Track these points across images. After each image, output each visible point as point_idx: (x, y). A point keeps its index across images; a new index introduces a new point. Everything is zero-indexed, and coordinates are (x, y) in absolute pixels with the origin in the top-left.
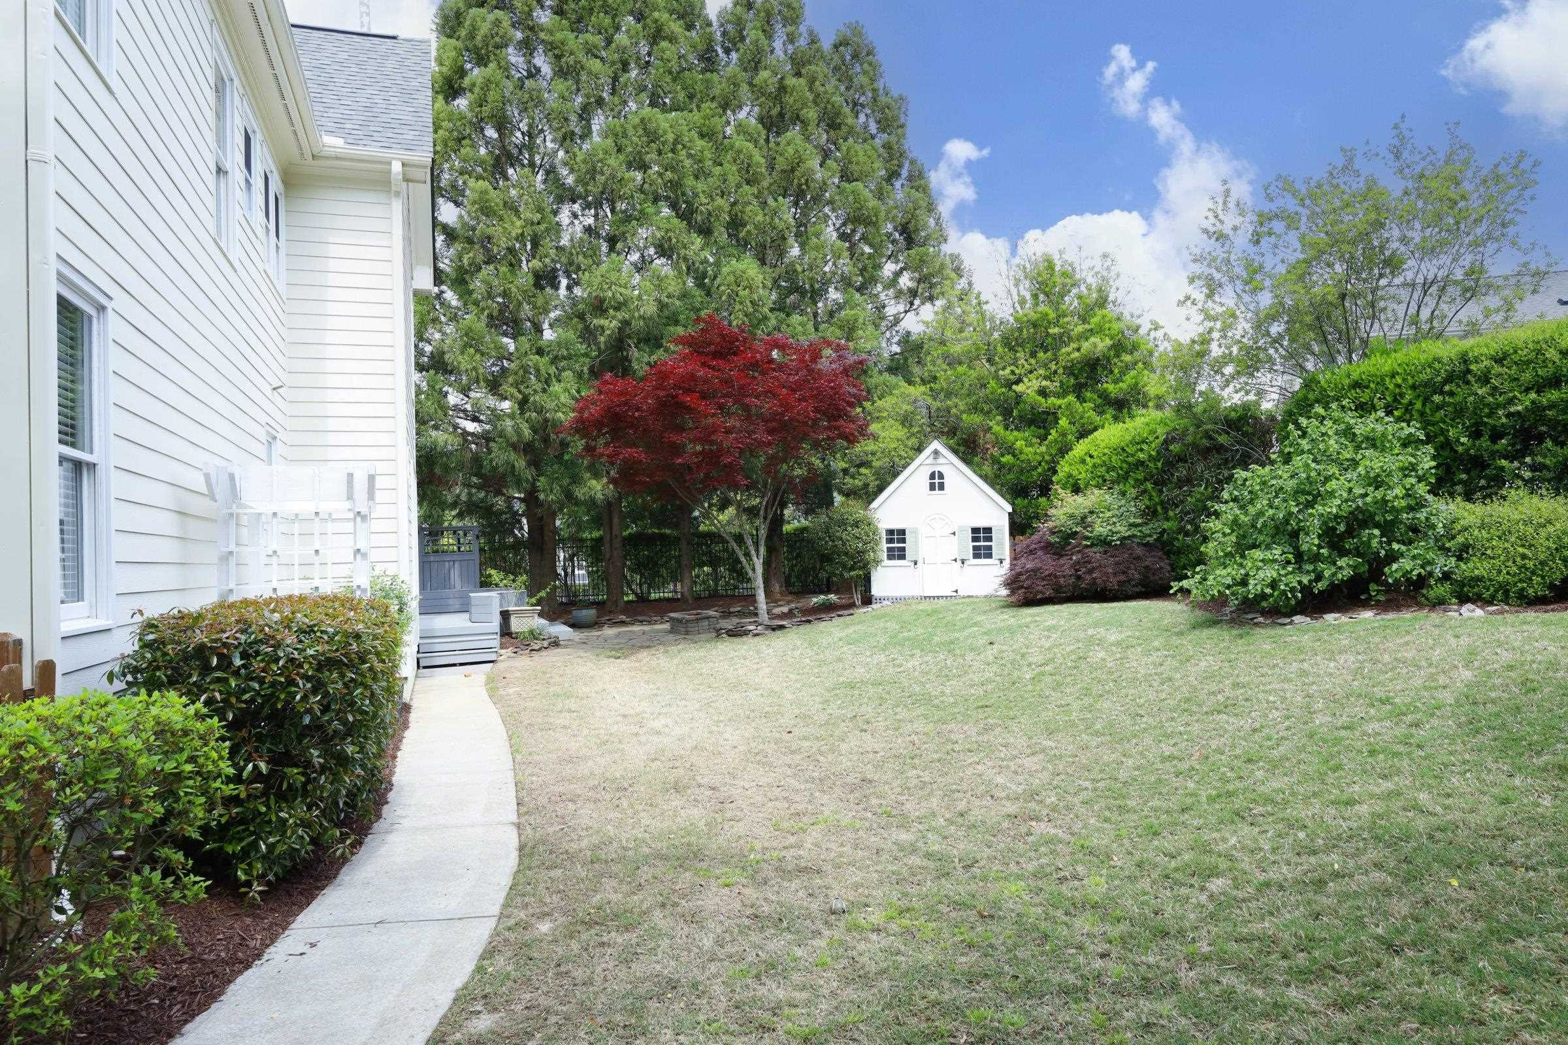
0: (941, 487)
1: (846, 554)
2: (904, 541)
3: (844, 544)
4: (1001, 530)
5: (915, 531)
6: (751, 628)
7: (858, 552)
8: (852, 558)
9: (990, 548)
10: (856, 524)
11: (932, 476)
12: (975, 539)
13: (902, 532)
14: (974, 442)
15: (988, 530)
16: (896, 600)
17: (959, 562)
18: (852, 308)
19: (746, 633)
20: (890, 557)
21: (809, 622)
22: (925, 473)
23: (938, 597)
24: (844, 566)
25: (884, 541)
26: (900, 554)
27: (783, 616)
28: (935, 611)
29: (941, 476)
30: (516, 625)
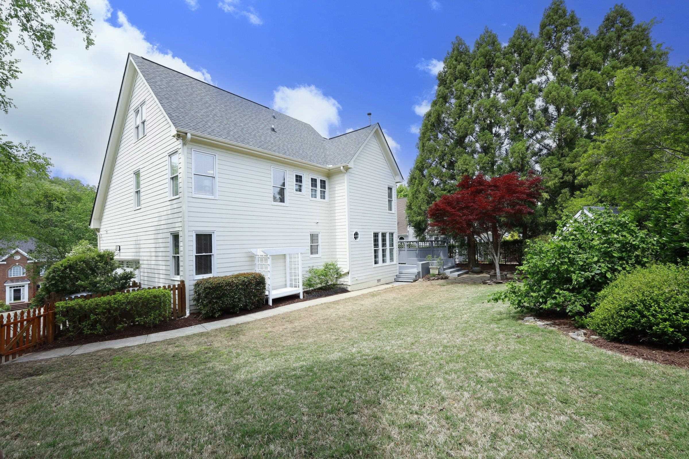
30: (432, 271)
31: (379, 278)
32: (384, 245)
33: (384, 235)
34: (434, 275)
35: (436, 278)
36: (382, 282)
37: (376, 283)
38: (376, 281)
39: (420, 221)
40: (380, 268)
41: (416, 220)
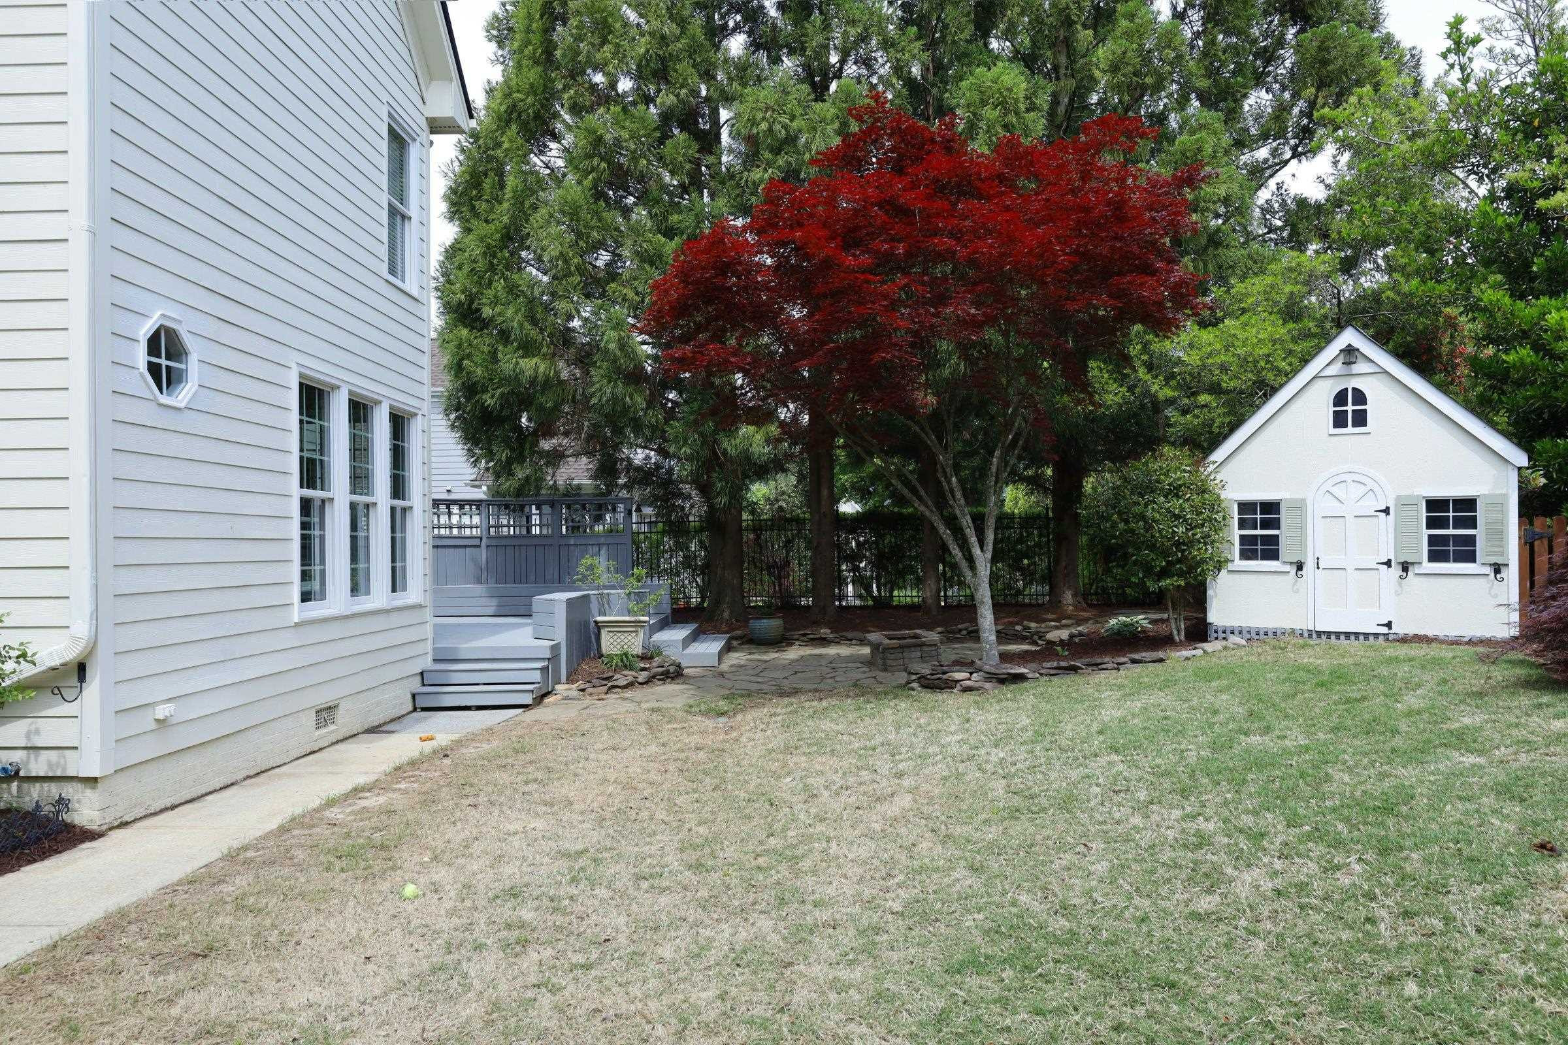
0: (1360, 419)
1: (1152, 547)
2: (1275, 524)
3: (1148, 528)
4: (1499, 504)
5: (1299, 507)
6: (958, 676)
7: (1178, 544)
8: (1165, 553)
9: (1471, 540)
10: (1175, 491)
11: (1340, 398)
12: (1432, 523)
13: (1271, 507)
14: (1430, 349)
15: (1468, 504)
16: (1255, 636)
17: (1396, 571)
18: (1192, 132)
19: (949, 685)
20: (1245, 555)
21: (1074, 669)
22: (1324, 393)
23: (1347, 635)
24: (1148, 570)
25: (1235, 523)
26: (1266, 549)
27: (1023, 657)
28: (1339, 676)
29: (1360, 397)
30: (610, 643)
31: (324, 697)
32: (360, 479)
33: (359, 411)
34: (626, 662)
35: (643, 676)
36: (345, 721)
37: (306, 731)
38: (310, 719)
39: (533, 381)
40: (335, 631)
41: (515, 379)
